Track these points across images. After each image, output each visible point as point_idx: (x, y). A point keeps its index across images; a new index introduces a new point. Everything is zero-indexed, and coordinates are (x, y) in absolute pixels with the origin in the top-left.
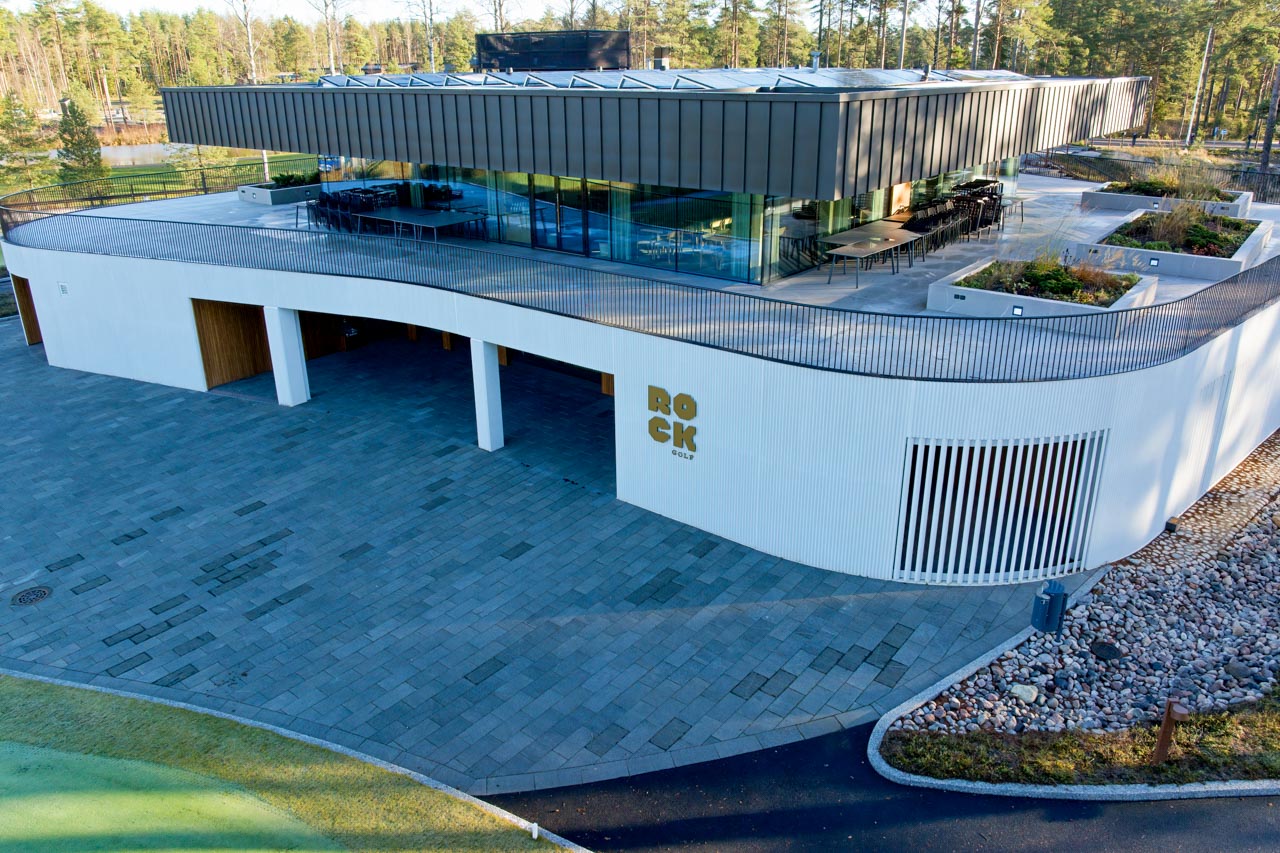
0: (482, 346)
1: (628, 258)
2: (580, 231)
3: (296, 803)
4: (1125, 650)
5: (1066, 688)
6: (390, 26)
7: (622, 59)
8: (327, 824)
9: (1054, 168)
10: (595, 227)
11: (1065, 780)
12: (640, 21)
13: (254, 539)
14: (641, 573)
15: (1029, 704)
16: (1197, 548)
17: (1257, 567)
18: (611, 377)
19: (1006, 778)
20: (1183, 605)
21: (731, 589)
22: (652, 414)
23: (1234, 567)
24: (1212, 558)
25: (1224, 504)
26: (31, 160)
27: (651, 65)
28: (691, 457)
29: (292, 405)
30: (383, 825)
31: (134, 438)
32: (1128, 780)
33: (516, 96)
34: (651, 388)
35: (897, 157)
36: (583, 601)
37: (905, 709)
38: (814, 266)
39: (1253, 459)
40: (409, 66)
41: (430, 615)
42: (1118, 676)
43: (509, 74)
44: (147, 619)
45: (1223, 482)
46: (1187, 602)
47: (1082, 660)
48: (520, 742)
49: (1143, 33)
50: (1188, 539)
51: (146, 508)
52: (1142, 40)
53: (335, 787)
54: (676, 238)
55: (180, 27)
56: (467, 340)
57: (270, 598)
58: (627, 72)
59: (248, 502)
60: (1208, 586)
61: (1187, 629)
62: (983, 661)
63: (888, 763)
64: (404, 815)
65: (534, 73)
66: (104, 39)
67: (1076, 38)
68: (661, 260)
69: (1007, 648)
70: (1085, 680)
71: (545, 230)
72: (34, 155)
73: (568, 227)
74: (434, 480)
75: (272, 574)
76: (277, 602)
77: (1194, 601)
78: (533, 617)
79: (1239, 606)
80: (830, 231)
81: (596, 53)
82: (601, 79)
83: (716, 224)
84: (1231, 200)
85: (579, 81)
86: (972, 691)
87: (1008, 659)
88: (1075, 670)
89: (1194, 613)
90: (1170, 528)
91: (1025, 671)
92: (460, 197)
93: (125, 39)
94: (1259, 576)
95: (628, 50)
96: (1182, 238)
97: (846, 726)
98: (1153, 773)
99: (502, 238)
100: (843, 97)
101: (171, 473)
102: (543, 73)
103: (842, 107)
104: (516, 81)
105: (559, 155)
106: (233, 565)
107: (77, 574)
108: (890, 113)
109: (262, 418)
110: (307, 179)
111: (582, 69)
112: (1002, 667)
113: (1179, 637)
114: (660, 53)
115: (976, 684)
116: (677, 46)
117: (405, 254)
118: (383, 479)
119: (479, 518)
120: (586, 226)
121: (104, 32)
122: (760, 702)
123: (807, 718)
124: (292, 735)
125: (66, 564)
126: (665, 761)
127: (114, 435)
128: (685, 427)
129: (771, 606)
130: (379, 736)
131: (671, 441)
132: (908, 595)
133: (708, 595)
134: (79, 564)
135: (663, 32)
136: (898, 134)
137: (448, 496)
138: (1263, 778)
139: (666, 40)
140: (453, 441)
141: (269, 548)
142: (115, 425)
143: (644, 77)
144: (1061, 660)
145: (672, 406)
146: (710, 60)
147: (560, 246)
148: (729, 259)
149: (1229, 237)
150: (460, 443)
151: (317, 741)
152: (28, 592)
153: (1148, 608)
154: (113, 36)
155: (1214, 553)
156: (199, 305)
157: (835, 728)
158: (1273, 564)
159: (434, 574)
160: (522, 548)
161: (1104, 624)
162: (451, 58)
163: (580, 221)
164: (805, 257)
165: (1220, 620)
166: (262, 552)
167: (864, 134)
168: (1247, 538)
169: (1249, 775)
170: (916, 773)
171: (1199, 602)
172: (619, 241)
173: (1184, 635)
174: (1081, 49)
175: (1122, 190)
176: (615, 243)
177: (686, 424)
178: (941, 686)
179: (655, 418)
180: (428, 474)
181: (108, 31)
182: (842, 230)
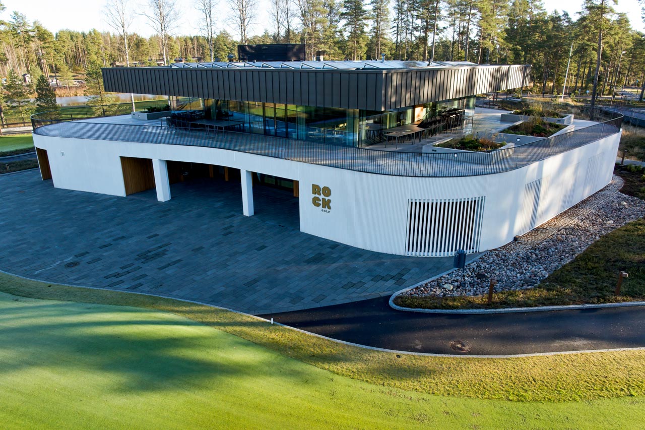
0: (245, 173)
1: (304, 139)
2: (285, 130)
3: (188, 316)
4: (488, 276)
5: (464, 287)
6: (186, 39)
7: (302, 56)
8: (201, 320)
9: (496, 106)
10: (291, 128)
11: (457, 308)
12: (310, 39)
13: (157, 246)
14: (310, 254)
15: (450, 291)
16: (524, 246)
17: (546, 252)
18: (297, 182)
19: (436, 308)
20: (514, 263)
21: (344, 258)
22: (314, 196)
23: (537, 252)
24: (529, 249)
25: (539, 232)
26: (22, 103)
27: (315, 59)
28: (329, 212)
29: (163, 201)
30: (219, 321)
31: (99, 213)
32: (479, 308)
33: (259, 71)
34: (313, 185)
35: (408, 95)
36: (287, 263)
37: (404, 290)
38: (381, 142)
39: (556, 218)
40: (196, 59)
41: (229, 267)
42: (484, 283)
43: (254, 62)
44: (120, 271)
45: (542, 226)
46: (516, 262)
47: (472, 279)
48: (265, 302)
49: (550, 45)
50: (522, 243)
51: (111, 237)
52: (550, 47)
53: (201, 312)
54: (324, 131)
55: (81, 38)
56: (239, 170)
57: (167, 263)
58: (304, 62)
59: (152, 234)
60: (525, 258)
61: (514, 271)
62: (435, 278)
63: (395, 304)
64: (226, 318)
65: (265, 62)
66: (47, 45)
67: (518, 47)
68: (318, 139)
69: (444, 274)
70: (472, 285)
71: (269, 129)
72: (23, 100)
73: (279, 128)
74: (226, 226)
75: (166, 256)
76: (169, 265)
77: (519, 262)
78: (269, 268)
79: (536, 264)
80: (388, 127)
81: (290, 54)
82: (293, 65)
83: (341, 125)
84: (563, 117)
85: (284, 66)
86: (429, 286)
87: (444, 277)
88: (468, 281)
89: (518, 266)
90: (515, 239)
91: (450, 281)
92: (232, 115)
93: (58, 45)
94: (547, 255)
95: (304, 52)
96: (530, 130)
97: (382, 296)
98: (488, 305)
99: (251, 131)
100: (384, 72)
101: (118, 225)
102: (268, 62)
103: (384, 75)
104: (258, 65)
105: (276, 95)
106: (149, 254)
107: (88, 258)
108: (404, 78)
109: (152, 206)
110: (162, 109)
111: (284, 61)
112: (441, 280)
113: (511, 273)
114: (319, 54)
115: (431, 285)
116: (328, 50)
117: (210, 138)
118: (205, 226)
119: (245, 238)
120: (287, 128)
121: (47, 41)
122: (351, 290)
123: (369, 294)
124: (183, 300)
125: (83, 255)
126: (318, 305)
127: (90, 212)
128: (326, 200)
129: (359, 263)
130: (214, 300)
131: (321, 206)
132: (410, 260)
133: (335, 260)
134: (87, 255)
135: (321, 43)
136: (408, 86)
137: (232, 231)
138: (525, 307)
139: (323, 47)
140: (233, 213)
141: (163, 249)
142: (89, 209)
143: (312, 64)
144: (464, 279)
145: (321, 192)
146: (343, 57)
147: (276, 135)
148: (345, 140)
149: (551, 130)
150: (236, 213)
151: (192, 302)
152: (70, 264)
153: (500, 264)
154: (51, 43)
155: (530, 247)
156: (123, 159)
157: (378, 296)
158: (553, 251)
159: (230, 256)
160: (263, 247)
161: (482, 268)
162: (218, 55)
163: (284, 126)
164: (377, 139)
165: (527, 268)
166: (160, 250)
167: (394, 86)
168: (545, 243)
169: (520, 306)
170: (405, 307)
171: (521, 263)
172: (301, 134)
173: (512, 272)
174: (521, 52)
175: (518, 113)
176: (299, 134)
177: (327, 198)
178: (418, 285)
179: (315, 197)
180: (224, 224)
181: (49, 41)
182: (393, 127)
